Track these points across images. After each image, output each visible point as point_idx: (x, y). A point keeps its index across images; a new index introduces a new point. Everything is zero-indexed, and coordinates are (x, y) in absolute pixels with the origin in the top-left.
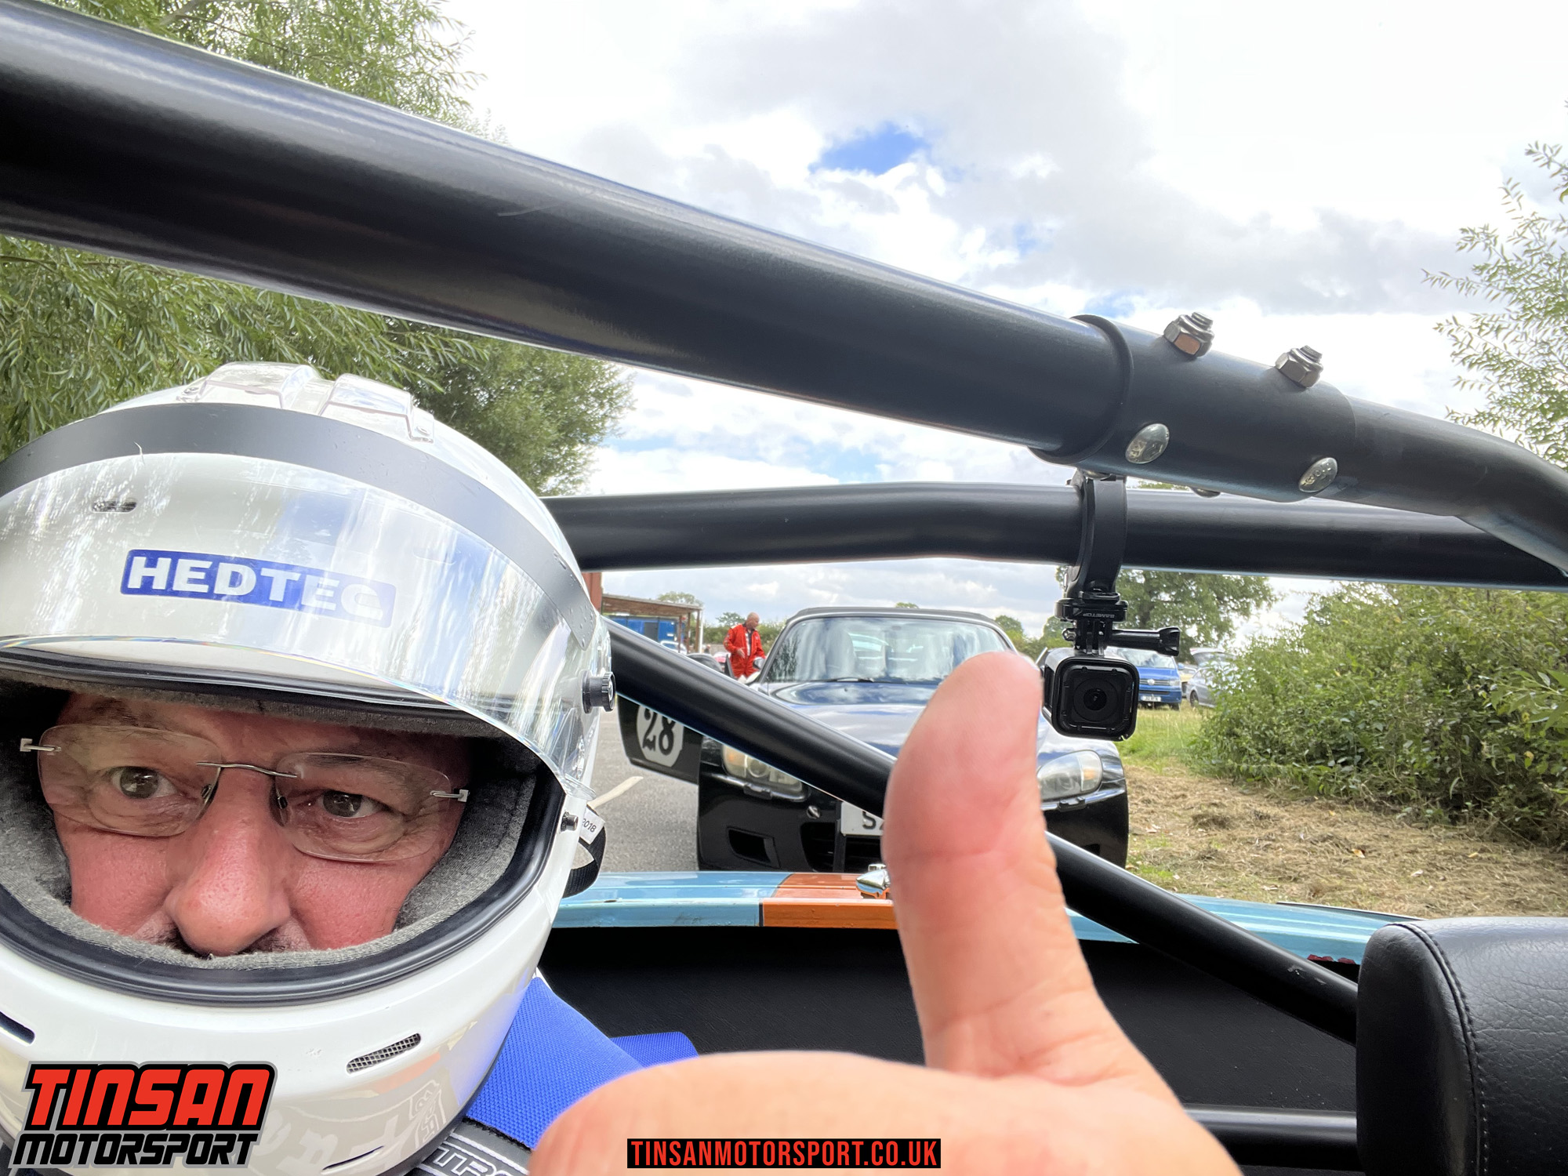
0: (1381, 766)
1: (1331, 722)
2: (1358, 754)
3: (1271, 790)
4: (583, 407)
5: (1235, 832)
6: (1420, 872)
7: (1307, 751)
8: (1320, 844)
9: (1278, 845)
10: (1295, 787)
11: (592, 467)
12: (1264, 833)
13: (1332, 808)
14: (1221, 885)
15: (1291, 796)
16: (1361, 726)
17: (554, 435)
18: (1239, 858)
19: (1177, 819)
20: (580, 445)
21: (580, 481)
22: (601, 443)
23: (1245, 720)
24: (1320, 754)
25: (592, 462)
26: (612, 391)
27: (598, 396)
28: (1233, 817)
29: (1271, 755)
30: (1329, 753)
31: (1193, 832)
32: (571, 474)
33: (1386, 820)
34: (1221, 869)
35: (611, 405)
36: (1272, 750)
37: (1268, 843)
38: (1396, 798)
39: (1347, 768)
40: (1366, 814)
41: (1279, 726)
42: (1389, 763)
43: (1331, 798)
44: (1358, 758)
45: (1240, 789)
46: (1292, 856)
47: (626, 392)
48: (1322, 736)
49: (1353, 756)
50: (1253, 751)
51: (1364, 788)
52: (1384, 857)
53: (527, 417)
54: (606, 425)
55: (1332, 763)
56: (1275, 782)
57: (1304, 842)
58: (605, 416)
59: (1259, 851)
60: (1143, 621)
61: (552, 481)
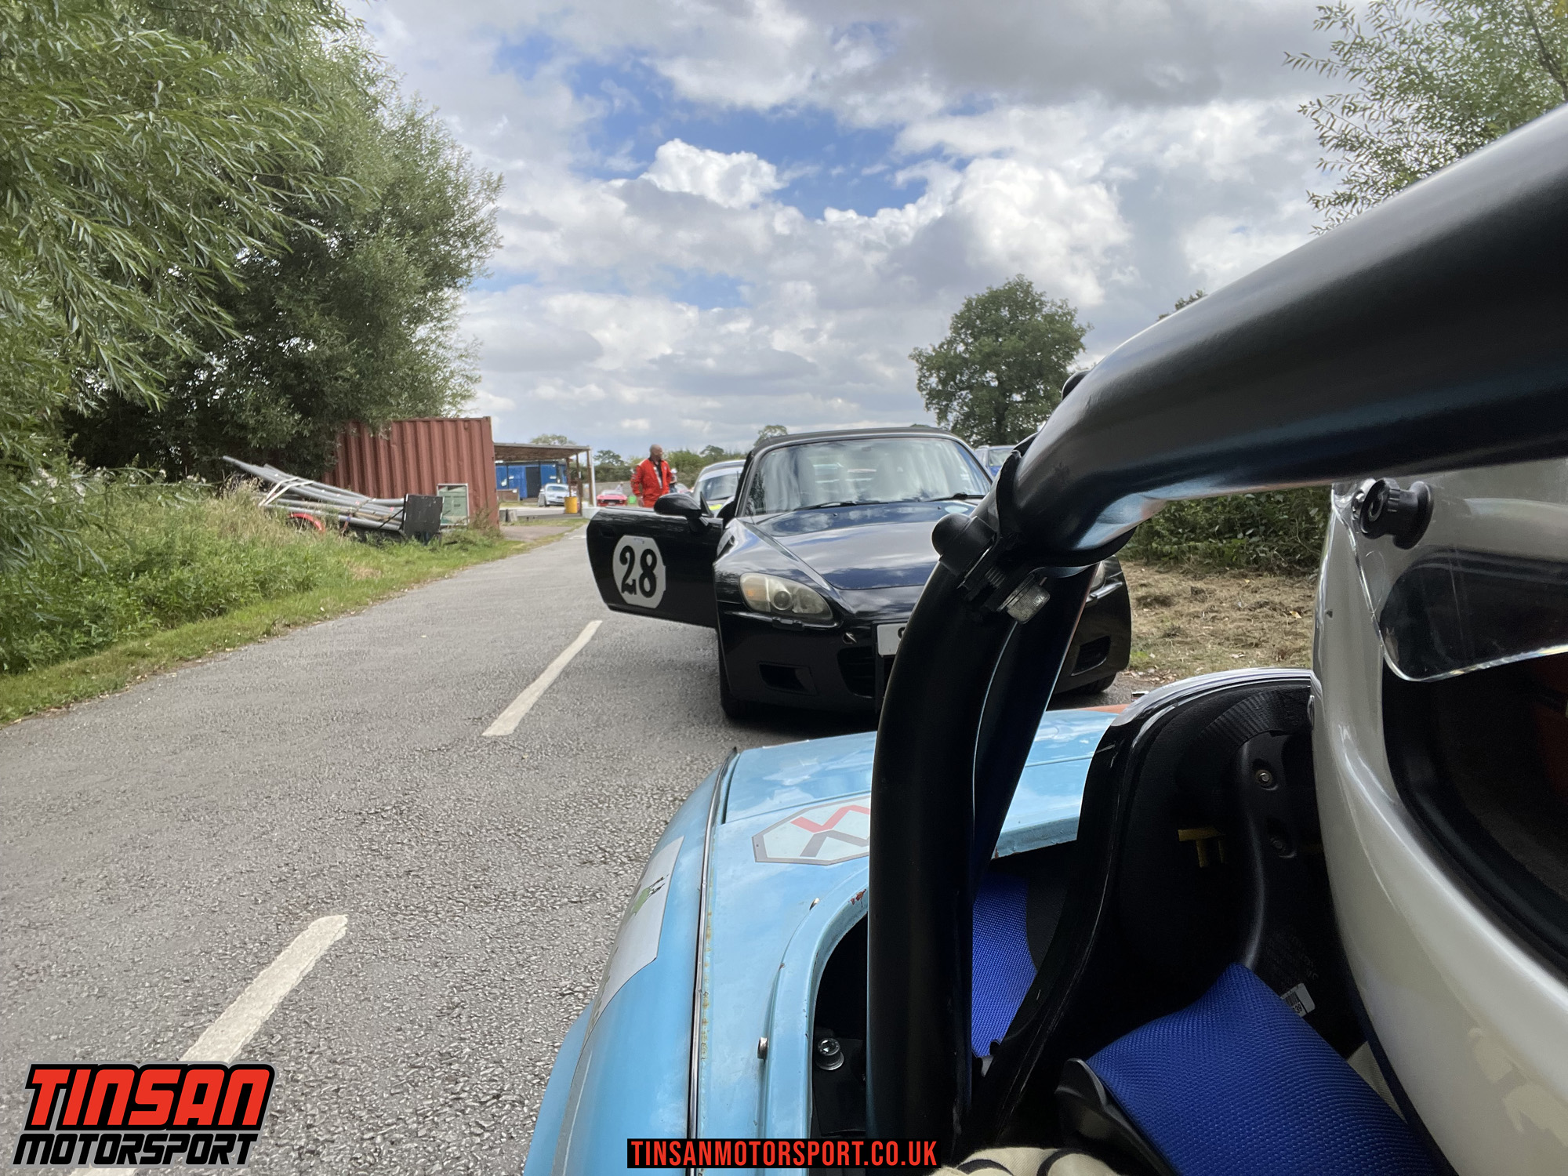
0: (1285, 534)
1: (1237, 498)
2: (1262, 525)
3: (1186, 566)
4: (447, 248)
5: (1178, 608)
7: (1217, 527)
8: (1258, 610)
9: (1222, 615)
10: (1207, 561)
11: (460, 312)
12: (1205, 606)
13: (1245, 576)
15: (1205, 569)
16: (1262, 499)
17: (421, 281)
18: (1196, 631)
20: (446, 289)
21: (451, 328)
22: (470, 286)
24: (1229, 529)
25: (460, 306)
26: (475, 230)
27: (462, 236)
28: (1173, 595)
29: (1183, 534)
30: (1237, 527)
31: (1140, 612)
32: (440, 320)
33: (1299, 582)
34: (1187, 643)
35: (476, 244)
36: (1184, 530)
37: (1214, 614)
38: (1303, 560)
39: (1254, 539)
40: (1279, 578)
41: (1187, 507)
42: (1292, 531)
43: (1242, 567)
44: (1262, 528)
45: (1156, 568)
46: (1241, 624)
47: (490, 230)
48: (1229, 512)
49: (1258, 527)
51: (1275, 556)
53: (391, 262)
54: (473, 266)
55: (1240, 535)
56: (1189, 559)
57: (1244, 610)
58: (471, 256)
59: (1210, 623)
60: (999, 422)
61: (422, 331)
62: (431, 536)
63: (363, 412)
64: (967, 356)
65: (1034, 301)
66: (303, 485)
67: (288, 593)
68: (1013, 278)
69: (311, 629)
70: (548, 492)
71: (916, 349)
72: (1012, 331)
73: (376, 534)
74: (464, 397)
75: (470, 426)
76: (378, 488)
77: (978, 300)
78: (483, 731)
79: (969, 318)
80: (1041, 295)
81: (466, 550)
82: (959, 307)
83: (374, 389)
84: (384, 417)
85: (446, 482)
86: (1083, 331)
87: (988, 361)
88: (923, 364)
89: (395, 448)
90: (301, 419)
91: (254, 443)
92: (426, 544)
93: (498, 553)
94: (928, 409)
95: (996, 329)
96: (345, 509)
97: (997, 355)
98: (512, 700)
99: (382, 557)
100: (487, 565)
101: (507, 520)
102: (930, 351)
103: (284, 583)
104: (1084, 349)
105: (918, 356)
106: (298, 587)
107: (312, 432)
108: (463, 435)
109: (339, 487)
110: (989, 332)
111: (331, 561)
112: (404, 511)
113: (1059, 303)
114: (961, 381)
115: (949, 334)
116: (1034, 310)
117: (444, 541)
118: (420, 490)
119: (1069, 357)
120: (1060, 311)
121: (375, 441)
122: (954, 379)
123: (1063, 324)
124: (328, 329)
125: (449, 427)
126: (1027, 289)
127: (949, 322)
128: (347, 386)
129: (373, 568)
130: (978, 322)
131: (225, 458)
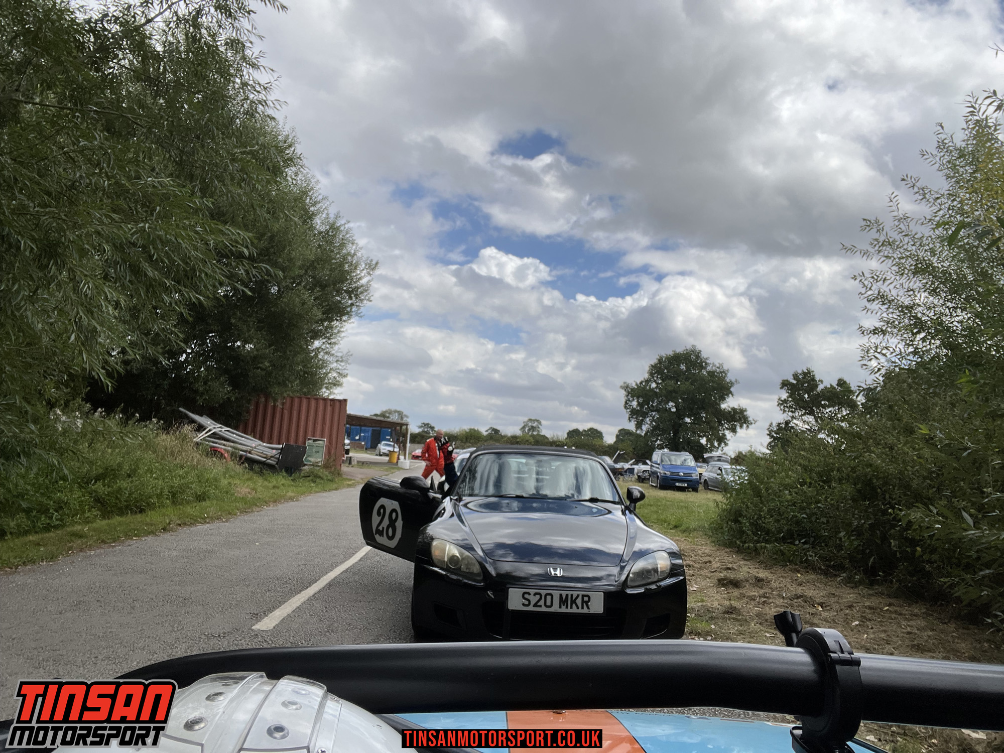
0: (826, 545)
1: (796, 516)
2: (812, 537)
3: (761, 558)
4: (339, 299)
5: (743, 591)
6: (857, 623)
7: (782, 535)
8: (795, 601)
9: (771, 601)
10: (775, 556)
11: (343, 335)
12: (762, 592)
13: (798, 572)
14: (741, 633)
15: (773, 562)
16: (813, 519)
17: (320, 316)
18: (749, 612)
19: (708, 580)
20: (336, 322)
21: (335, 343)
23: (744, 513)
24: (789, 538)
25: (343, 332)
26: (357, 290)
27: (348, 292)
28: (743, 580)
29: (761, 535)
30: (795, 536)
31: (718, 589)
32: (329, 339)
34: (739, 621)
35: (357, 298)
37: (765, 599)
38: (836, 566)
39: (806, 546)
40: (818, 576)
41: (765, 518)
42: (831, 544)
43: (797, 565)
44: (812, 539)
45: (743, 556)
47: (366, 291)
48: (791, 525)
49: (809, 538)
50: (750, 533)
51: (817, 559)
52: (834, 611)
53: (303, 304)
54: (353, 310)
55: (797, 542)
56: (763, 553)
57: (786, 598)
58: (352, 304)
59: (761, 606)
60: (674, 435)
61: (317, 343)
62: (295, 471)
63: (270, 389)
64: (658, 390)
65: (702, 362)
66: (223, 430)
67: (188, 502)
68: (689, 347)
69: (193, 529)
70: (383, 447)
71: (625, 383)
72: (687, 379)
73: (261, 466)
74: (335, 385)
75: (334, 404)
76: (271, 436)
77: (667, 358)
78: (254, 625)
79: (660, 368)
80: (707, 359)
81: (314, 482)
82: (654, 361)
83: (279, 376)
84: (282, 393)
85: (313, 436)
86: (732, 384)
87: (670, 395)
88: (629, 393)
89: (286, 412)
90: (231, 390)
91: (200, 402)
92: (291, 476)
93: (335, 486)
94: (630, 421)
95: (677, 376)
96: (245, 448)
97: (676, 392)
98: (285, 602)
99: (260, 481)
100: (324, 494)
101: (350, 463)
102: (634, 385)
103: (188, 495)
104: (732, 395)
105: (626, 387)
106: (197, 498)
107: (236, 398)
108: (329, 408)
109: (247, 434)
110: (671, 378)
111: (224, 482)
112: (280, 453)
113: (718, 365)
114: (652, 405)
115: (646, 376)
116: (702, 367)
117: (302, 475)
118: (296, 441)
119: (723, 399)
120: (718, 370)
121: (274, 407)
122: (648, 404)
123: (719, 378)
124: (258, 339)
125: (321, 403)
126: (698, 354)
127: (647, 369)
128: (263, 373)
129: (251, 489)
130: (666, 371)
131: (181, 409)
